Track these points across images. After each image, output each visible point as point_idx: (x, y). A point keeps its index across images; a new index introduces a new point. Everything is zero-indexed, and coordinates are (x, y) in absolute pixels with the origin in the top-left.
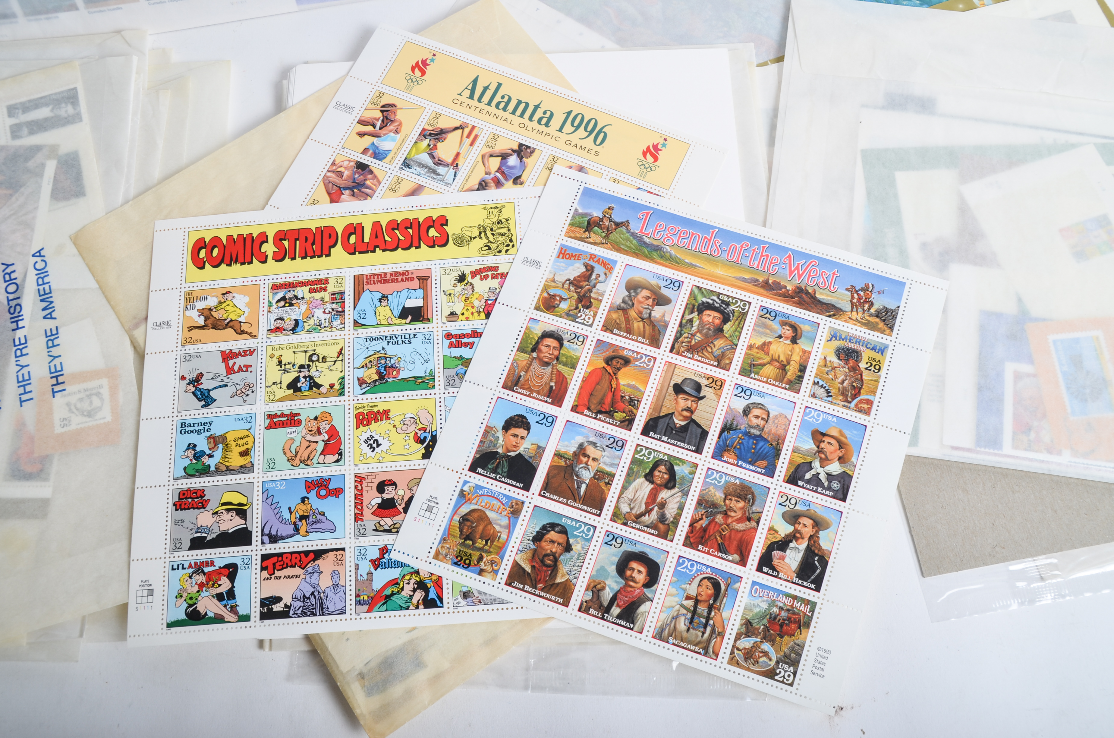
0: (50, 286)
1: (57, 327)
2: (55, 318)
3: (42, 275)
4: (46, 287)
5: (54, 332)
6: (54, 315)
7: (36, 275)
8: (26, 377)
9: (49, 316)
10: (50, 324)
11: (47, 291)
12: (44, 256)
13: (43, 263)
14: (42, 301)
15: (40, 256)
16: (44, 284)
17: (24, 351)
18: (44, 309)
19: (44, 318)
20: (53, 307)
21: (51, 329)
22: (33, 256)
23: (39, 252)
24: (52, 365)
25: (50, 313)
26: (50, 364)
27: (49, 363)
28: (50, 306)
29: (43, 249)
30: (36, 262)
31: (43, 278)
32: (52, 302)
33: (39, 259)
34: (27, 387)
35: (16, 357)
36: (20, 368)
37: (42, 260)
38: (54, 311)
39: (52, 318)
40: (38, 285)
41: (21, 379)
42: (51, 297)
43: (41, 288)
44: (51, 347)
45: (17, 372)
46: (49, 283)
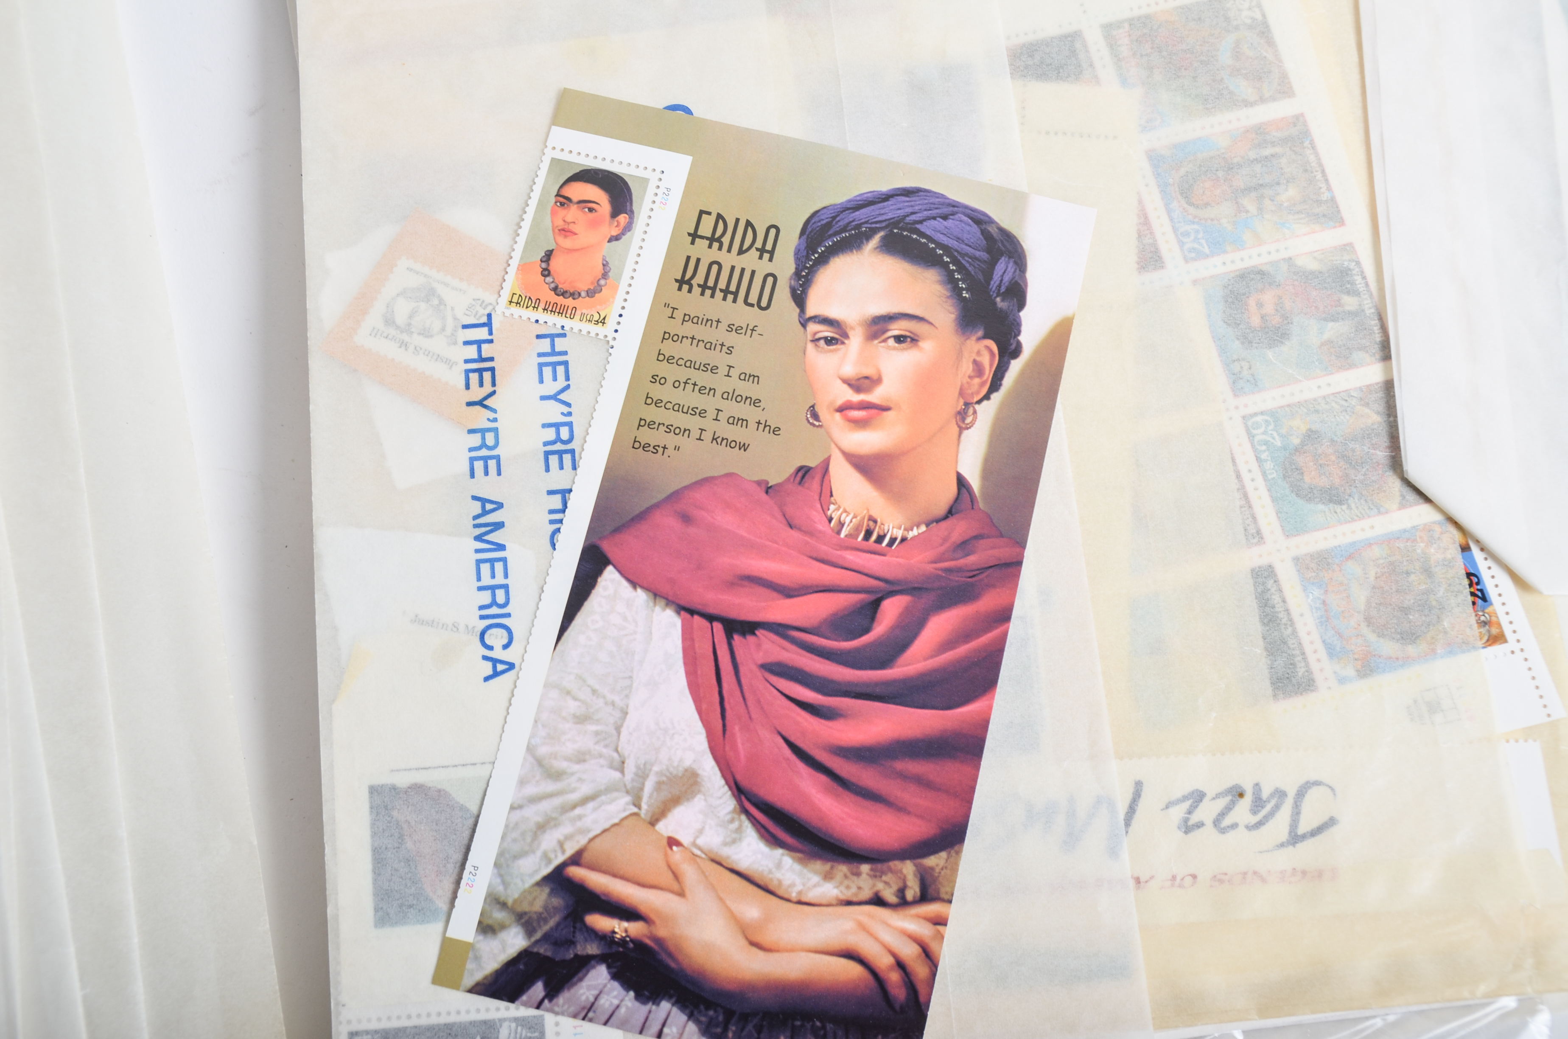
0: (479, 579)
1: (472, 475)
2: (475, 498)
3: (494, 610)
4: (487, 580)
5: (479, 466)
6: (477, 508)
7: (508, 615)
8: (548, 371)
9: (489, 507)
10: (488, 487)
11: (485, 568)
12: (485, 658)
13: (488, 641)
14: (501, 547)
15: (495, 661)
16: (493, 588)
17: (550, 435)
18: (499, 526)
19: (500, 506)
20: (475, 526)
21: (486, 473)
22: (511, 666)
23: (496, 674)
24: (488, 388)
25: (485, 512)
26: (492, 389)
27: (494, 392)
28: (483, 530)
29: (487, 679)
30: (506, 647)
31: (494, 603)
32: (478, 538)
33: (498, 653)
34: (548, 349)
35: (570, 425)
36: (561, 397)
37: (491, 648)
38: (476, 517)
39: (483, 501)
40: (506, 587)
41: (560, 369)
42: (477, 551)
43: (499, 579)
44: (489, 430)
45: (568, 387)
46: (480, 589)
